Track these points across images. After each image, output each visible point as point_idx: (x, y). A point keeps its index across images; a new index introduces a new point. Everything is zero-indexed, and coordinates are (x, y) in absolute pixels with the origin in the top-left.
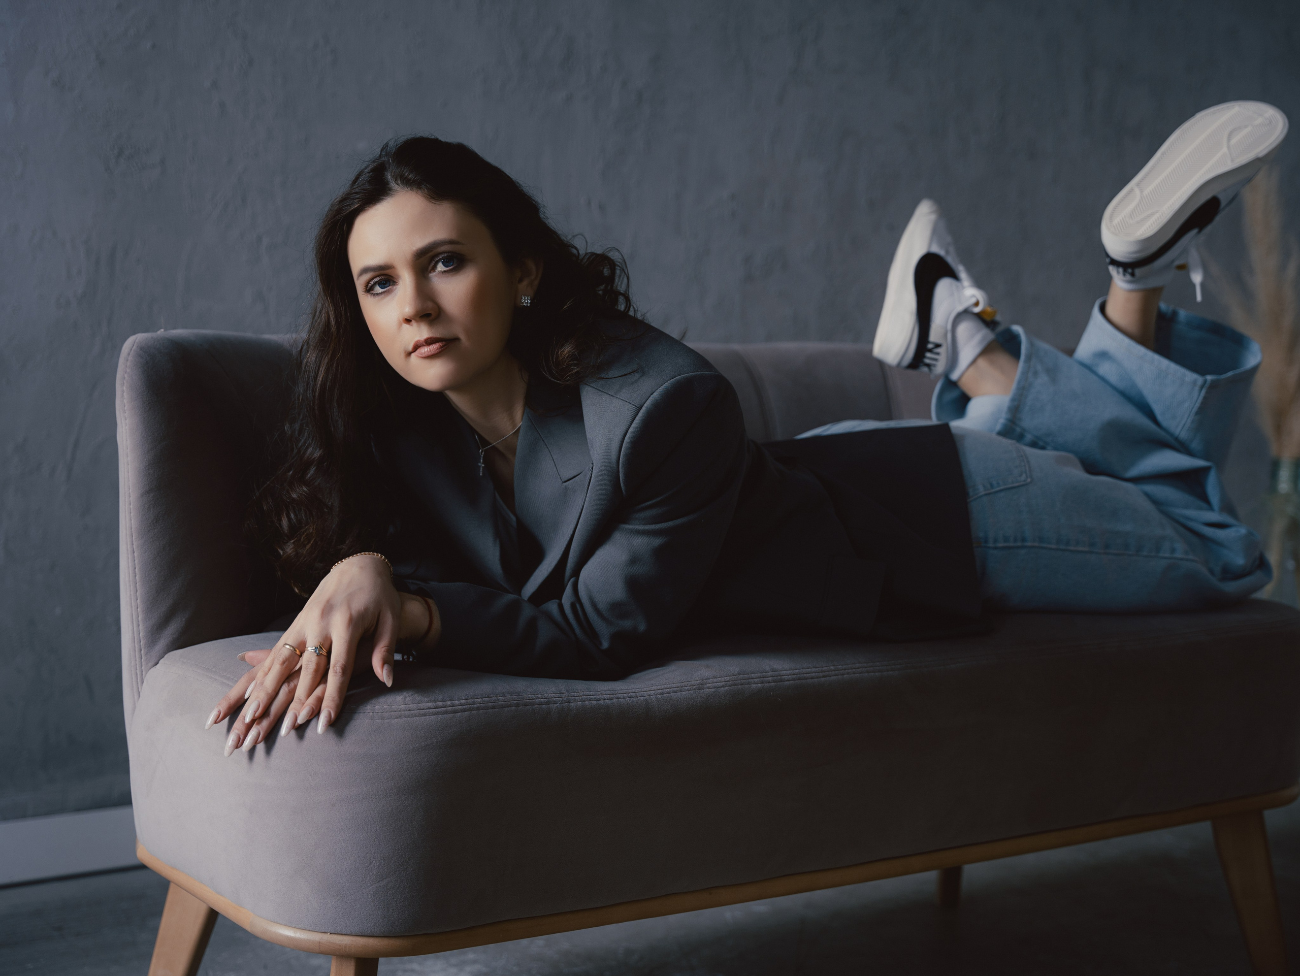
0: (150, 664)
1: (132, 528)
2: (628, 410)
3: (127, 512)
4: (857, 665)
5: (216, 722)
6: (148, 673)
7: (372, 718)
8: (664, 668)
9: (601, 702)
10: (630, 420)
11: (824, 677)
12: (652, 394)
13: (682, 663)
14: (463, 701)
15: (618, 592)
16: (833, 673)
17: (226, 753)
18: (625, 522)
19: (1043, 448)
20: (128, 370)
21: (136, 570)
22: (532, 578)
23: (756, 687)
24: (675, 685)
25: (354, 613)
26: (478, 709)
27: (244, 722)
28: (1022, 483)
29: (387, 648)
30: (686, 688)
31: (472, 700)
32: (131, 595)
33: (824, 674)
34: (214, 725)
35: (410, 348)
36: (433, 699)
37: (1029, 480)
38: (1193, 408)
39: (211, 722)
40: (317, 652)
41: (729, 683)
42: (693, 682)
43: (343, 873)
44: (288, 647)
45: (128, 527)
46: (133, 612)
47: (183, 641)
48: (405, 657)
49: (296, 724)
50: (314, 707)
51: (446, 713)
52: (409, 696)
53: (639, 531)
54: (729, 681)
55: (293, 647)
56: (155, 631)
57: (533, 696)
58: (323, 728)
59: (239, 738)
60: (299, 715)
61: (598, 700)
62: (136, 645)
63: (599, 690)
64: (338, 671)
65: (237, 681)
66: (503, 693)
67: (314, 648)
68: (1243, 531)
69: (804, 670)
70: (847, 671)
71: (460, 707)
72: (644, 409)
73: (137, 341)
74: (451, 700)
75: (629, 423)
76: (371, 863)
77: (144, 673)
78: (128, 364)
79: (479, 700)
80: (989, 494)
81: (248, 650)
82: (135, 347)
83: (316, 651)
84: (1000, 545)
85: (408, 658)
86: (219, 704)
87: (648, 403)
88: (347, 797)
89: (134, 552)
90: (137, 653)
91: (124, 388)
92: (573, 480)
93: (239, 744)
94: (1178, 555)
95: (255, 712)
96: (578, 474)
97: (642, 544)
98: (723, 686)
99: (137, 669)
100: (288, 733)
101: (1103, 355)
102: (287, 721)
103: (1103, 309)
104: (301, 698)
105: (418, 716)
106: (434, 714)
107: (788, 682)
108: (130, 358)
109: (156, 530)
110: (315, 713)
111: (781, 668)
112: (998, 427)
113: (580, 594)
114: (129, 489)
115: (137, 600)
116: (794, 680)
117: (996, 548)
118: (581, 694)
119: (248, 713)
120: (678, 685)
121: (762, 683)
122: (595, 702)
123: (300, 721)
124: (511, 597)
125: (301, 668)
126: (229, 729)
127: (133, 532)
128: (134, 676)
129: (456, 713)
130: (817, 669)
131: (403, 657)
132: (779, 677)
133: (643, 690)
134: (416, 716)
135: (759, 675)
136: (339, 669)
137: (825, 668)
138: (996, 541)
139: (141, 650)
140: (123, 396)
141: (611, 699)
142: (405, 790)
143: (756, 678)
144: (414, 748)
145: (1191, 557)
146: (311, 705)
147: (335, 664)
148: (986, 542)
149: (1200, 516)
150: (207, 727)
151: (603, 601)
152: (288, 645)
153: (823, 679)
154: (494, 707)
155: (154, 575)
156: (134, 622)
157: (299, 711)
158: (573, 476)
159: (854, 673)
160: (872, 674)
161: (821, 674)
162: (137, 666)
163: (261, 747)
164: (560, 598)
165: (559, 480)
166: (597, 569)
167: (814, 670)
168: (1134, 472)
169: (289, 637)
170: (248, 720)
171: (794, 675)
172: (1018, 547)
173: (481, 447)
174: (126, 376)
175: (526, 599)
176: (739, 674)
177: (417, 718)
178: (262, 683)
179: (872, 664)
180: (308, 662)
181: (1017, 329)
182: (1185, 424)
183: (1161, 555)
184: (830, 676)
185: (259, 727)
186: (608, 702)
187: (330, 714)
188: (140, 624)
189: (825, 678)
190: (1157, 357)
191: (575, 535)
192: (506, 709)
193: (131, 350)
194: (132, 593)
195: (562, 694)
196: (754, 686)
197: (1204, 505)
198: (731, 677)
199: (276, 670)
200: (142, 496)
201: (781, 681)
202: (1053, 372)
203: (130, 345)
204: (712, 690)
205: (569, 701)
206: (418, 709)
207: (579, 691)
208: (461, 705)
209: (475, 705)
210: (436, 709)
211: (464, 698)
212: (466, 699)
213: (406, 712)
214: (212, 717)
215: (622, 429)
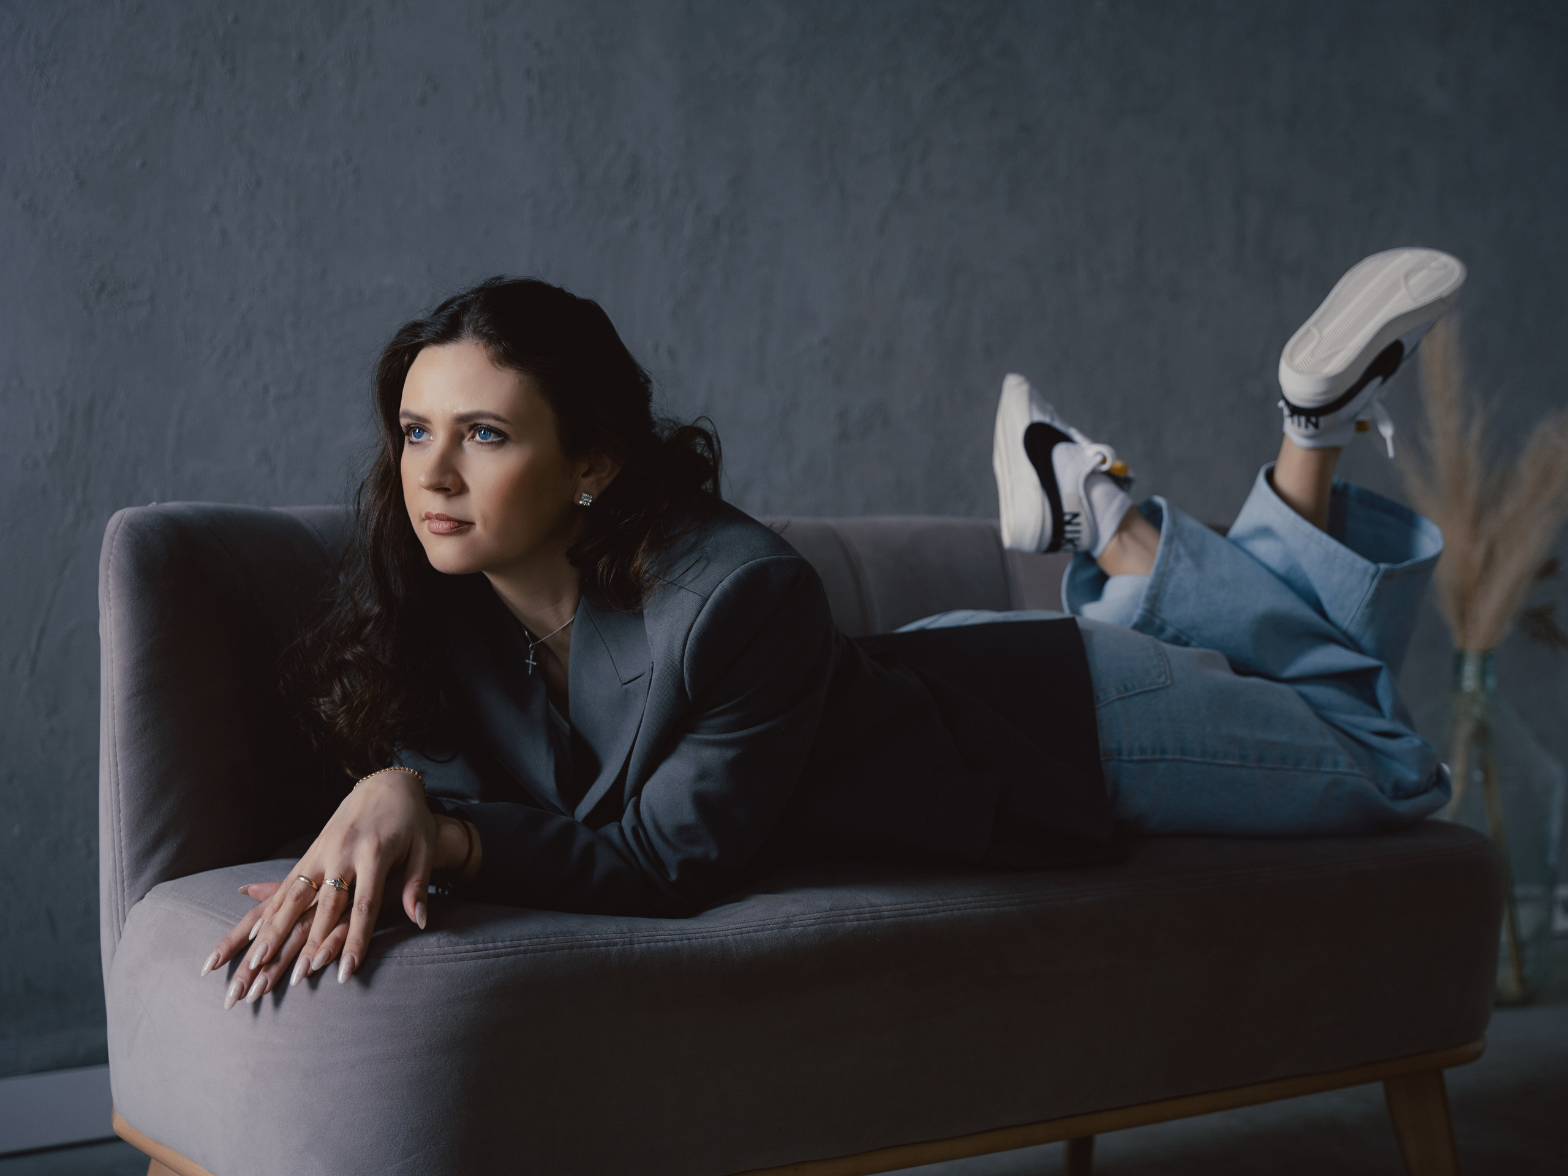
0: (134, 899)
1: (115, 737)
2: (695, 602)
3: (109, 718)
4: (969, 899)
5: (214, 968)
6: (132, 910)
7: (400, 964)
8: (743, 903)
9: (670, 943)
10: (695, 612)
11: (930, 913)
12: (721, 582)
13: (764, 896)
14: (508, 943)
15: (688, 815)
16: (941, 908)
17: (227, 1005)
18: (693, 731)
19: (1186, 644)
20: (114, 551)
21: (120, 787)
22: (587, 796)
23: (851, 925)
24: (755, 924)
25: (383, 839)
26: (525, 952)
27: (248, 968)
28: (1160, 686)
29: (420, 882)
30: (769, 927)
31: (518, 942)
32: (113, 816)
33: (930, 909)
34: (212, 971)
36: (472, 940)
37: (1169, 682)
38: (1363, 599)
39: (208, 967)
40: (337, 886)
41: (820, 921)
42: (777, 920)
43: (363, 1147)
44: (302, 879)
45: (110, 736)
46: (115, 836)
47: (173, 871)
48: (440, 890)
49: (309, 972)
50: (331, 950)
51: (487, 957)
52: (444, 938)
53: (709, 741)
54: (819, 918)
55: (308, 879)
56: (141, 859)
57: (590, 936)
58: (345, 976)
59: (243, 988)
60: (313, 959)
61: (665, 941)
62: (118, 876)
63: (667, 929)
64: (363, 909)
65: (240, 920)
66: (555, 933)
67: (333, 881)
68: (1417, 742)
69: (907, 905)
70: (957, 906)
71: (504, 950)
72: (711, 600)
73: (124, 517)
74: (493, 941)
75: (693, 616)
76: (396, 1136)
77: (126, 909)
78: (115, 543)
79: (526, 942)
80: (1123, 698)
81: (251, 883)
82: (122, 524)
83: (335, 885)
84: (1135, 758)
85: (443, 892)
86: (218, 947)
87: (716, 593)
88: (370, 1057)
89: (117, 766)
90: (118, 885)
91: (109, 572)
92: (634, 682)
93: (242, 994)
94: (1342, 769)
95: (262, 957)
96: (639, 675)
97: (712, 756)
98: (812, 925)
99: (118, 905)
100: (299, 982)
101: (1265, 532)
102: (299, 967)
103: (1270, 478)
104: (317, 941)
105: (454, 961)
106: (473, 959)
107: (888, 920)
108: (117, 537)
109: (144, 740)
110: (334, 957)
111: (880, 902)
112: (1135, 619)
113: (642, 816)
114: (113, 691)
115: (120, 822)
116: (895, 916)
117: (1131, 761)
118: (646, 934)
119: (253, 958)
120: (760, 923)
121: (858, 921)
122: (662, 944)
123: (314, 966)
124: (564, 819)
125: (316, 904)
126: (230, 976)
127: (117, 742)
128: (114, 913)
129: (498, 957)
130: (923, 904)
131: (437, 890)
132: (878, 914)
133: (718, 929)
134: (452, 960)
135: (854, 911)
136: (364, 906)
137: (931, 903)
138: (1131, 753)
139: (124, 882)
140: (107, 581)
141: (682, 940)
142: (438, 1048)
143: (851, 915)
144: (449, 998)
145: (1357, 771)
146: (328, 948)
147: (360, 901)
148: (1120, 754)
149: (1365, 723)
150: (203, 974)
151: (668, 824)
152: (303, 877)
153: (929, 916)
154: (543, 950)
155: (141, 792)
156: (116, 848)
157: (313, 955)
158: (635, 677)
159: (965, 909)
160: (987, 909)
161: (926, 909)
162: (119, 901)
163: (268, 998)
164: (620, 821)
165: (619, 682)
166: (660, 787)
167: (918, 905)
168: (1292, 671)
169: (304, 867)
170: (253, 966)
171: (895, 910)
172: (1156, 761)
173: (530, 641)
174: (111, 558)
175: (580, 820)
176: (831, 910)
177: (453, 963)
178: (271, 923)
179: (986, 897)
180: (326, 897)
181: (1160, 500)
182: (1353, 617)
183: (1323, 769)
184: (938, 912)
185: (266, 974)
186: (678, 943)
187: (353, 959)
188: (123, 850)
189: (932, 915)
190: (1325, 537)
191: (635, 747)
192: (558, 952)
193: (118, 527)
194: (114, 814)
195: (623, 934)
196: (848, 924)
197: (1373, 711)
198: (822, 914)
199: (288, 906)
200: (129, 699)
201: (881, 918)
202: (1198, 557)
203: (116, 522)
204: (799, 929)
205: (632, 943)
206: (455, 953)
207: (644, 930)
208: (505, 947)
209: (522, 948)
210: (476, 953)
211: (508, 939)
212: (511, 941)
213: (440, 956)
214: (210, 961)
215: (687, 624)
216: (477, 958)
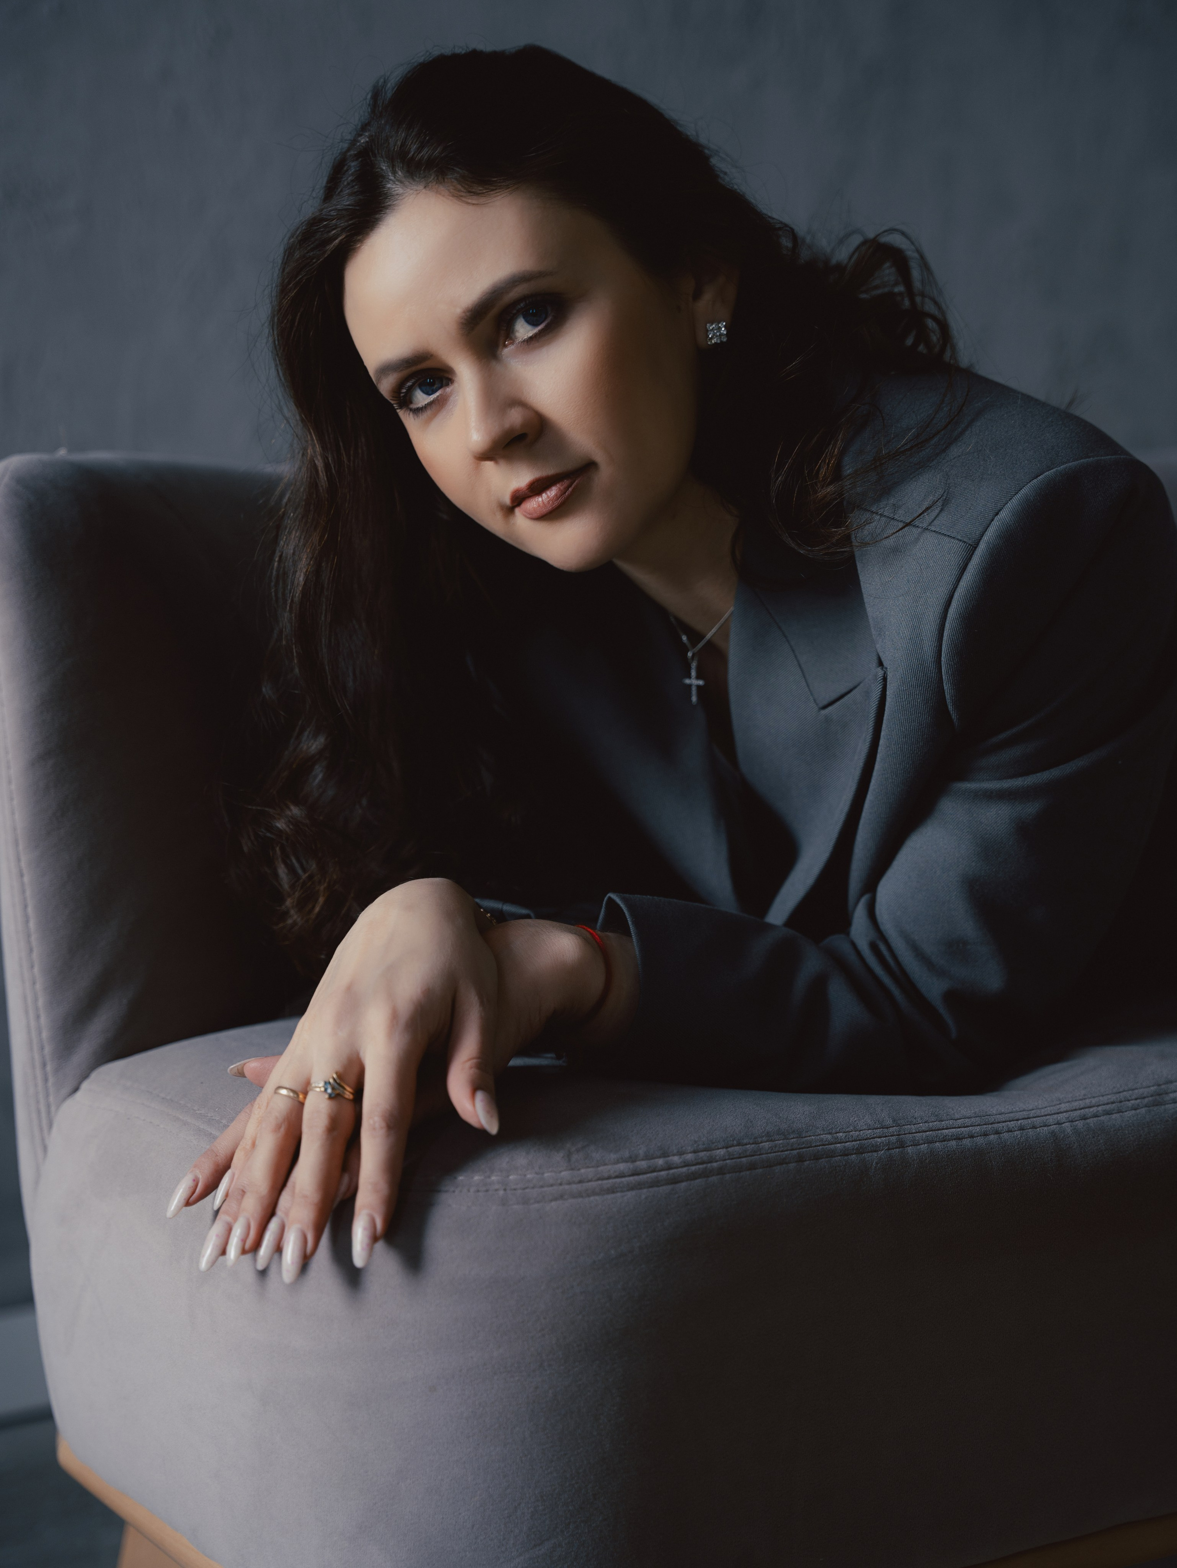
0: (64, 1090)
2: (951, 552)
5: (188, 1203)
6: (61, 1108)
9: (967, 1142)
10: (955, 572)
12: (997, 514)
14: (689, 1157)
18: (962, 778)
21: (28, 910)
24: (1105, 1099)
26: (721, 1171)
30: (1130, 1104)
31: (708, 1153)
34: (184, 1208)
35: (507, 500)
39: (179, 1201)
42: (1141, 1091)
44: (284, 1092)
47: (121, 1046)
51: (656, 1183)
52: (578, 1151)
55: (292, 1092)
56: (71, 1027)
57: (829, 1137)
61: (958, 1138)
62: (36, 1054)
63: (957, 1116)
66: (768, 1134)
71: (684, 1169)
72: (982, 546)
75: (953, 579)
77: (53, 1108)
79: (722, 1152)
87: (990, 535)
89: (26, 874)
92: (842, 701)
96: (848, 690)
97: (999, 816)
99: (40, 1101)
105: (597, 1194)
106: (631, 1188)
109: (60, 834)
113: (883, 925)
115: (33, 967)
118: (923, 1126)
120: (1113, 1098)
133: (1043, 1112)
134: (594, 1193)
136: (379, 1122)
141: (985, 1134)
151: (929, 938)
152: (285, 1089)
154: (752, 1167)
158: (843, 691)
162: (42, 1094)
164: (848, 934)
165: (811, 705)
166: (910, 878)
177: (597, 1198)
186: (980, 1140)
192: (777, 1169)
195: (886, 1130)
205: (902, 1145)
206: (599, 1179)
207: (919, 1120)
208: (686, 1164)
209: (715, 1165)
210: (636, 1178)
211: (689, 1149)
212: (695, 1152)
213: (574, 1186)
214: (181, 1191)
215: (942, 592)
216: (639, 1186)
